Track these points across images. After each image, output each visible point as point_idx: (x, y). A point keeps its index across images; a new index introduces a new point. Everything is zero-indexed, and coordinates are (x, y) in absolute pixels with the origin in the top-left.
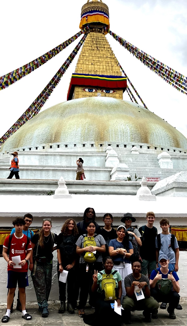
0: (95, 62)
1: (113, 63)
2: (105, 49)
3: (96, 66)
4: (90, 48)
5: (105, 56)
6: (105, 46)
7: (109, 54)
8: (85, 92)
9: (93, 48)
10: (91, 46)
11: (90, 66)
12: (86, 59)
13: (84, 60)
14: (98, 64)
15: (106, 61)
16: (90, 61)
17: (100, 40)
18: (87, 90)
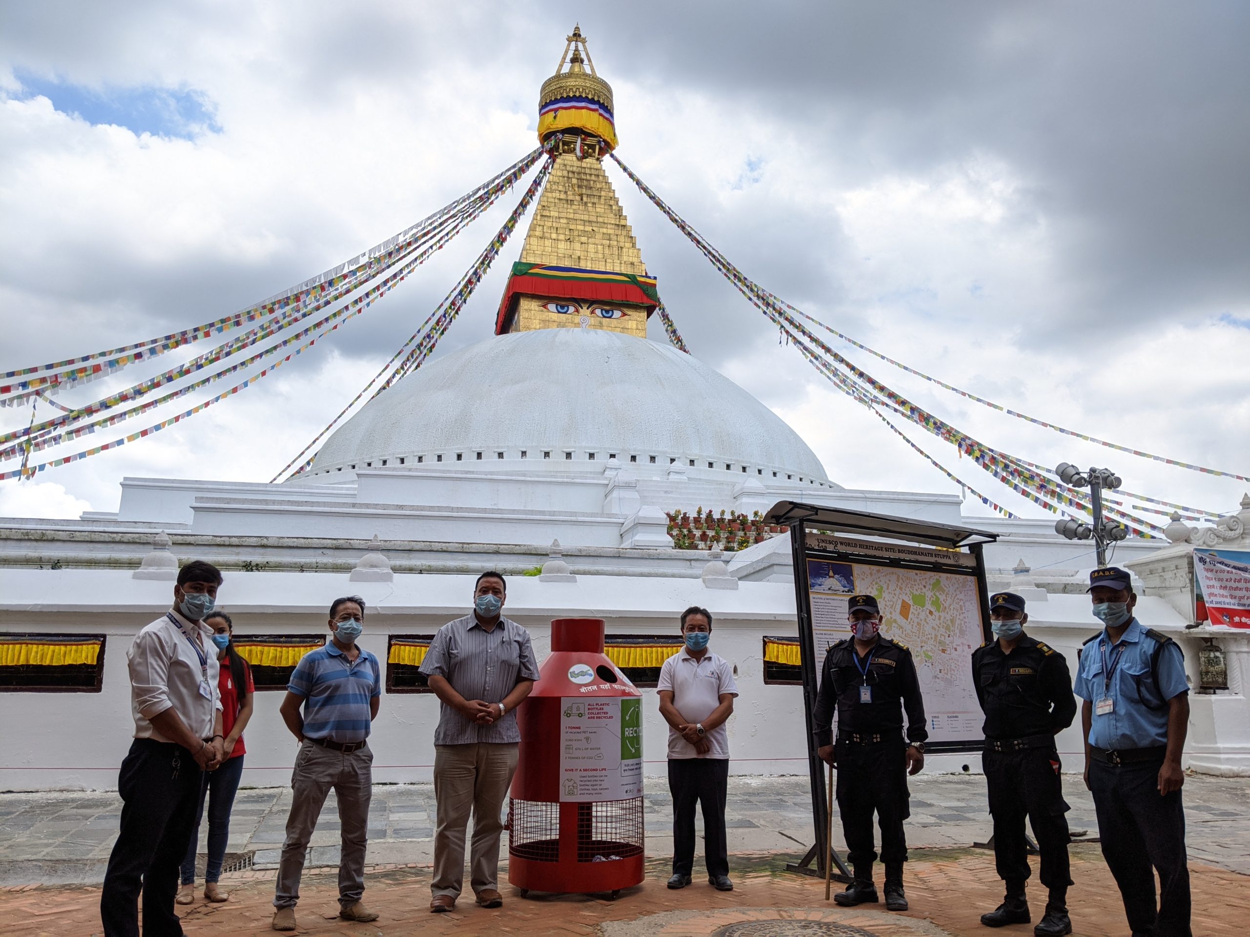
0: (576, 233)
1: (622, 239)
2: (602, 201)
3: (577, 246)
4: (563, 196)
5: (600, 220)
6: (603, 194)
7: (612, 215)
8: (547, 314)
9: (570, 197)
10: (566, 192)
11: (561, 245)
12: (550, 224)
13: (545, 228)
14: (584, 239)
15: (603, 234)
16: (561, 232)
17: (588, 177)
18: (552, 307)
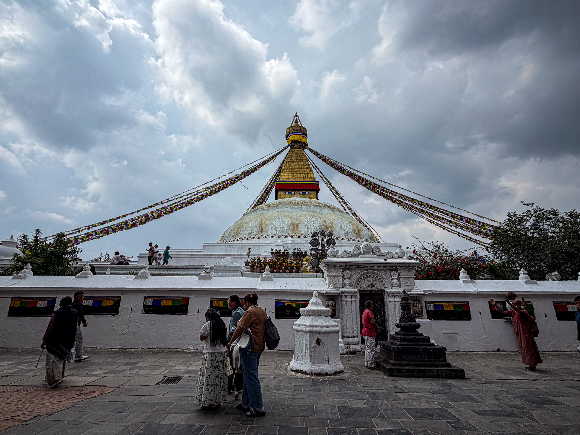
0: (294, 171)
1: (308, 171)
2: (303, 161)
3: (295, 174)
4: (291, 161)
5: (302, 166)
6: (303, 159)
7: (306, 165)
8: (286, 195)
9: (293, 161)
10: (292, 160)
11: (290, 175)
12: (287, 169)
13: (285, 170)
14: (297, 172)
15: (303, 170)
16: (290, 171)
17: (299, 155)
18: (287, 193)
